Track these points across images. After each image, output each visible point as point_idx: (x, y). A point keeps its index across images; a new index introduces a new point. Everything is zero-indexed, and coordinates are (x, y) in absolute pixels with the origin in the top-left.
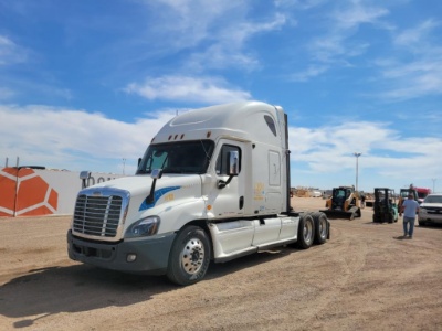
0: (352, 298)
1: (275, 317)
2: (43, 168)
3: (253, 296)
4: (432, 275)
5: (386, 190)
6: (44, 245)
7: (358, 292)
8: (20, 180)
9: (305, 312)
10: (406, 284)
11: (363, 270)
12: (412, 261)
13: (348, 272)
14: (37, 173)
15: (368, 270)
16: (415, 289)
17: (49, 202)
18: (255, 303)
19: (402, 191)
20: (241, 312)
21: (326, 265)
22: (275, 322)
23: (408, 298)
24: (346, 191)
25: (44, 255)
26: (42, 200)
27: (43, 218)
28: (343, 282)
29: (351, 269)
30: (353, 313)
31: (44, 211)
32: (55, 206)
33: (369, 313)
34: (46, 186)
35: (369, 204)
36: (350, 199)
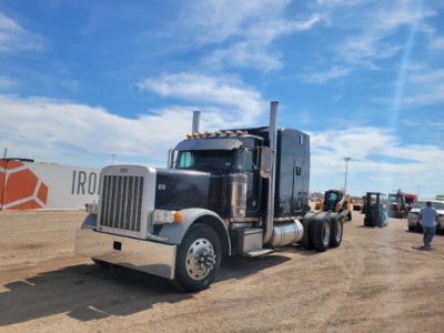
0: (360, 303)
1: (287, 322)
2: (32, 161)
3: (261, 299)
4: (433, 281)
5: (378, 195)
6: (36, 240)
7: (364, 297)
8: (9, 172)
9: (316, 317)
10: (410, 290)
11: (364, 274)
12: (410, 266)
13: (350, 276)
14: (27, 165)
15: (369, 274)
16: (420, 295)
17: (39, 196)
18: (264, 307)
19: (390, 195)
20: (251, 316)
21: (327, 268)
22: (288, 328)
23: (415, 304)
24: (339, 194)
25: (38, 251)
26: (31, 194)
27: (32, 212)
28: (347, 286)
29: (353, 273)
30: (365, 319)
31: (33, 205)
32: (44, 200)
33: (380, 320)
34: (36, 179)
35: (356, 208)
36: (341, 202)
